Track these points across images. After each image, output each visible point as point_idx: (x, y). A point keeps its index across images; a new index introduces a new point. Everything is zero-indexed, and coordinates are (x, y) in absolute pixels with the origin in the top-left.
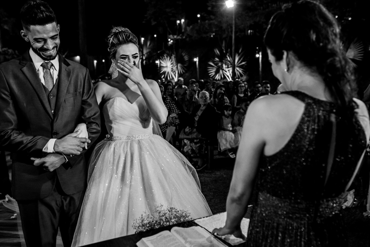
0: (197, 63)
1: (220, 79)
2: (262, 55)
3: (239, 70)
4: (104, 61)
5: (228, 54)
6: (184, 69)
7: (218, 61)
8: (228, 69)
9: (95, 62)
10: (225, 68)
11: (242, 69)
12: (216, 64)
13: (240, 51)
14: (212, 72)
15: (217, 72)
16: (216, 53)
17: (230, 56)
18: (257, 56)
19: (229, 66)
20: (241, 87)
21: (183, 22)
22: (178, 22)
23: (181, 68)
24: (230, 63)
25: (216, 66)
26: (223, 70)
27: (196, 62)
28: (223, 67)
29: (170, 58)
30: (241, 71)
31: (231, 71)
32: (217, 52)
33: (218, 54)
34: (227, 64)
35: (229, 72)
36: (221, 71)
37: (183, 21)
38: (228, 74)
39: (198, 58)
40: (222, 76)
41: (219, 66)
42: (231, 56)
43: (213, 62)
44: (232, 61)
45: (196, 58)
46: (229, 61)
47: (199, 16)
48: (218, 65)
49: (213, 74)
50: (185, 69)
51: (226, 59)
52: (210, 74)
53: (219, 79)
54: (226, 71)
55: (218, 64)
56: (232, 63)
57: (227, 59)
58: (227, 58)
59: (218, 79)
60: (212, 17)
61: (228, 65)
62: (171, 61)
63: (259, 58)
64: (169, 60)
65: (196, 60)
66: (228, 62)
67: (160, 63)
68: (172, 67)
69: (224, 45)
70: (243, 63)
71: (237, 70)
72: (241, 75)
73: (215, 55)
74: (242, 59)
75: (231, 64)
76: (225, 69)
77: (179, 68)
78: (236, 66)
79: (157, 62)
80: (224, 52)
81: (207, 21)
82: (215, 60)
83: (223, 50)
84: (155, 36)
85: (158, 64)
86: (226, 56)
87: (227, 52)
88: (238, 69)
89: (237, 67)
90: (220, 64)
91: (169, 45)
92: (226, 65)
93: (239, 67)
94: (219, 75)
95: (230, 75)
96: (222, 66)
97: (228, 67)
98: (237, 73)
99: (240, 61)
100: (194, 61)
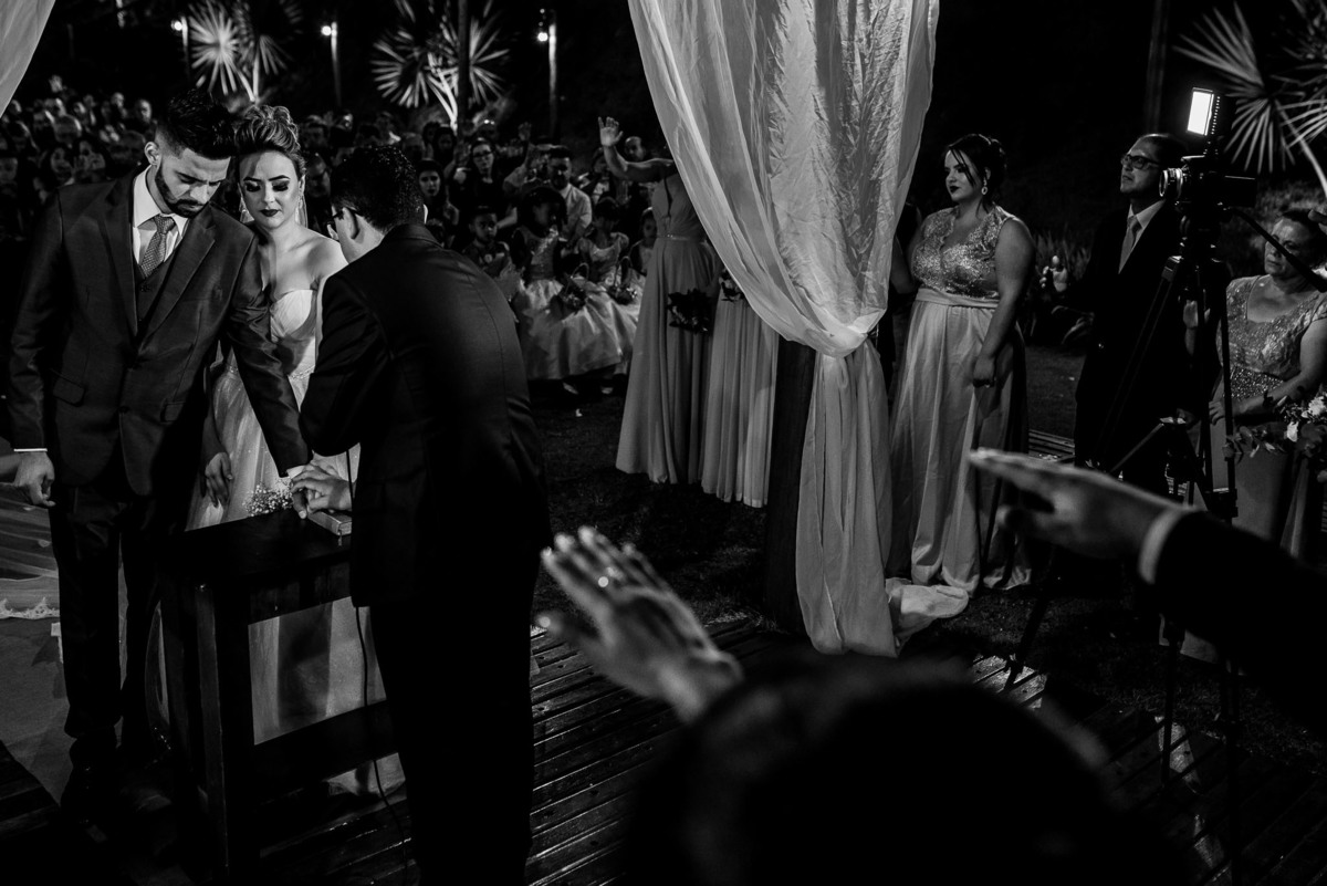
0: (334, 42)
1: (417, 103)
2: (558, 35)
3: (481, 78)
5: (444, 19)
6: (282, 58)
7: (408, 43)
8: (446, 72)
10: (436, 67)
11: (492, 76)
12: (403, 53)
13: (486, 12)
14: (389, 79)
15: (407, 79)
16: (402, 11)
17: (451, 25)
18: (542, 37)
19: (450, 62)
23: (272, 54)
24: (450, 52)
25: (401, 60)
26: (427, 73)
27: (329, 38)
28: (427, 64)
29: (230, 14)
30: (488, 81)
31: (455, 79)
32: (406, 10)
33: (408, 15)
34: (441, 53)
35: (449, 82)
36: (420, 76)
38: (446, 89)
39: (334, 25)
40: (426, 96)
41: (414, 58)
42: (453, 24)
43: (393, 45)
44: (458, 44)
45: (330, 25)
46: (448, 45)
48: (410, 56)
49: (393, 84)
50: (289, 57)
51: (439, 36)
52: (383, 87)
53: (412, 106)
54: (439, 80)
55: (411, 52)
56: (458, 50)
57: (443, 37)
58: (441, 31)
59: (409, 103)
61: (445, 60)
62: (232, 27)
63: (547, 44)
64: (226, 22)
65: (329, 31)
66: (445, 48)
67: (190, 28)
68: (235, 49)
70: (496, 55)
71: (475, 75)
72: (491, 96)
73: (398, 21)
74: (492, 39)
75: (455, 56)
76: (433, 71)
77: (264, 50)
78: (472, 62)
79: (180, 26)
80: (431, 9)
82: (398, 39)
83: (426, 4)
85: (181, 32)
86: (438, 25)
87: (439, 12)
88: (479, 72)
89: (477, 65)
90: (416, 54)
92: (437, 56)
93: (484, 66)
94: (412, 93)
95: (453, 91)
96: (424, 59)
97: (445, 66)
98: (477, 86)
99: (486, 47)
100: (324, 36)
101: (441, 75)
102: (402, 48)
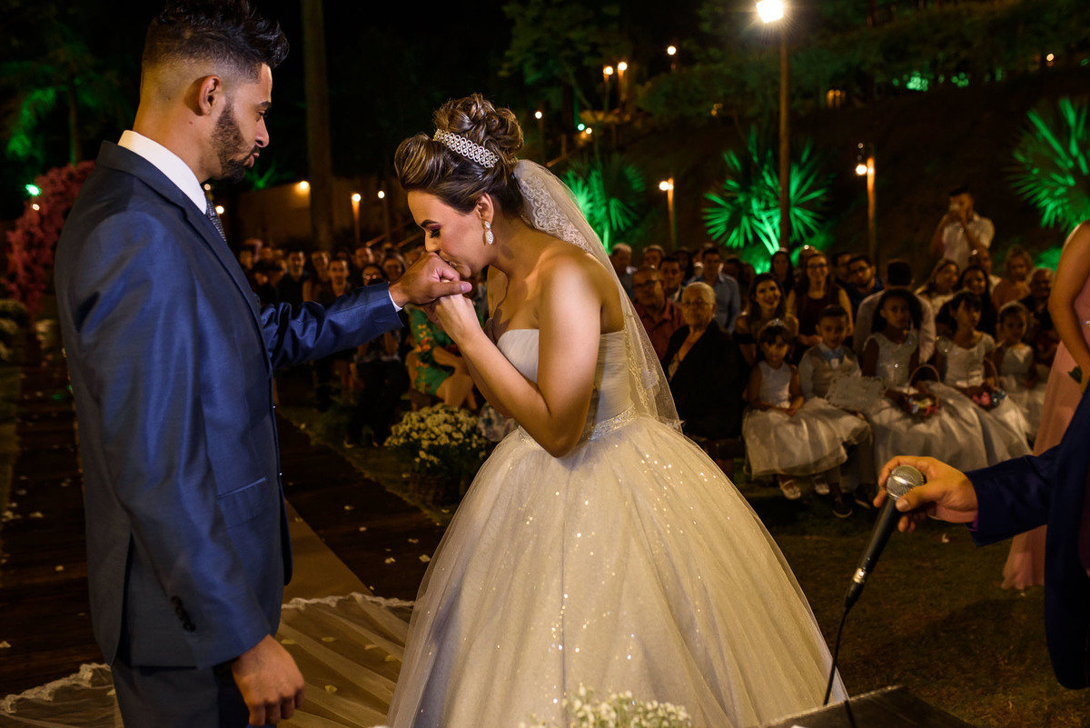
0: (670, 196)
1: (742, 244)
2: (877, 167)
3: (801, 217)
4: (381, 195)
5: (766, 167)
6: (627, 215)
7: (734, 191)
8: (768, 214)
9: (356, 198)
10: (759, 210)
11: (811, 214)
12: (730, 200)
13: (804, 157)
14: (718, 222)
15: (733, 223)
16: (729, 163)
17: (772, 172)
18: (861, 170)
19: (771, 205)
20: (814, 267)
21: (625, 72)
22: (608, 71)
23: (620, 214)
24: (772, 196)
25: (729, 206)
26: (750, 215)
27: (666, 193)
28: (750, 207)
29: (586, 183)
30: (807, 220)
31: (776, 220)
32: (733, 160)
33: (735, 166)
34: (764, 197)
35: (771, 223)
36: (745, 221)
37: (623, 66)
38: (768, 229)
39: (671, 181)
40: (750, 237)
41: (739, 204)
42: (776, 171)
43: (721, 193)
44: (780, 189)
45: (666, 180)
46: (771, 190)
47: (672, 50)
48: (736, 202)
49: (722, 229)
50: (633, 216)
51: (761, 182)
52: (711, 231)
53: (738, 246)
54: (761, 221)
55: (736, 198)
56: (779, 195)
57: (765, 183)
58: (763, 178)
59: (735, 244)
60: (713, 51)
61: (767, 202)
62: (589, 192)
63: (865, 177)
64: (583, 189)
65: (667, 186)
66: (768, 193)
68: (590, 212)
69: (753, 139)
70: (815, 195)
71: (796, 217)
72: (809, 233)
73: (724, 172)
74: (810, 181)
75: (777, 198)
76: (756, 213)
77: (613, 212)
78: (793, 202)
80: (755, 159)
81: (698, 68)
82: (725, 187)
83: (750, 155)
84: (539, 115)
86: (761, 173)
87: (762, 161)
88: (798, 212)
89: (797, 206)
90: (741, 199)
91: (581, 143)
92: (760, 200)
93: (804, 206)
94: (738, 235)
95: (774, 231)
96: (748, 203)
97: (767, 208)
98: (795, 225)
99: (804, 189)
100: (661, 191)
101: (764, 217)
102: (729, 195)
